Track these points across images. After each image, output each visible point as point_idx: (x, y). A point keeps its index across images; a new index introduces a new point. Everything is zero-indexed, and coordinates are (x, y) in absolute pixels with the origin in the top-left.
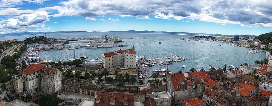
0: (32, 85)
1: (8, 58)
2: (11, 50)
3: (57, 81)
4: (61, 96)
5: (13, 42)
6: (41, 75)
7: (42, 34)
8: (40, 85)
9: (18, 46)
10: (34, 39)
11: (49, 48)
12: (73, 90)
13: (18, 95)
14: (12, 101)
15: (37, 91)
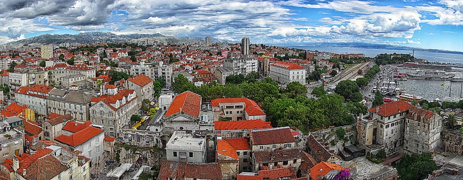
0: (390, 134)
1: (348, 85)
2: (352, 71)
3: (433, 133)
4: (438, 158)
5: (356, 59)
6: (407, 119)
7: (406, 50)
8: (402, 137)
9: (363, 66)
10: (392, 57)
11: (418, 75)
12: (459, 151)
13: (365, 149)
14: (354, 158)
15: (395, 146)
